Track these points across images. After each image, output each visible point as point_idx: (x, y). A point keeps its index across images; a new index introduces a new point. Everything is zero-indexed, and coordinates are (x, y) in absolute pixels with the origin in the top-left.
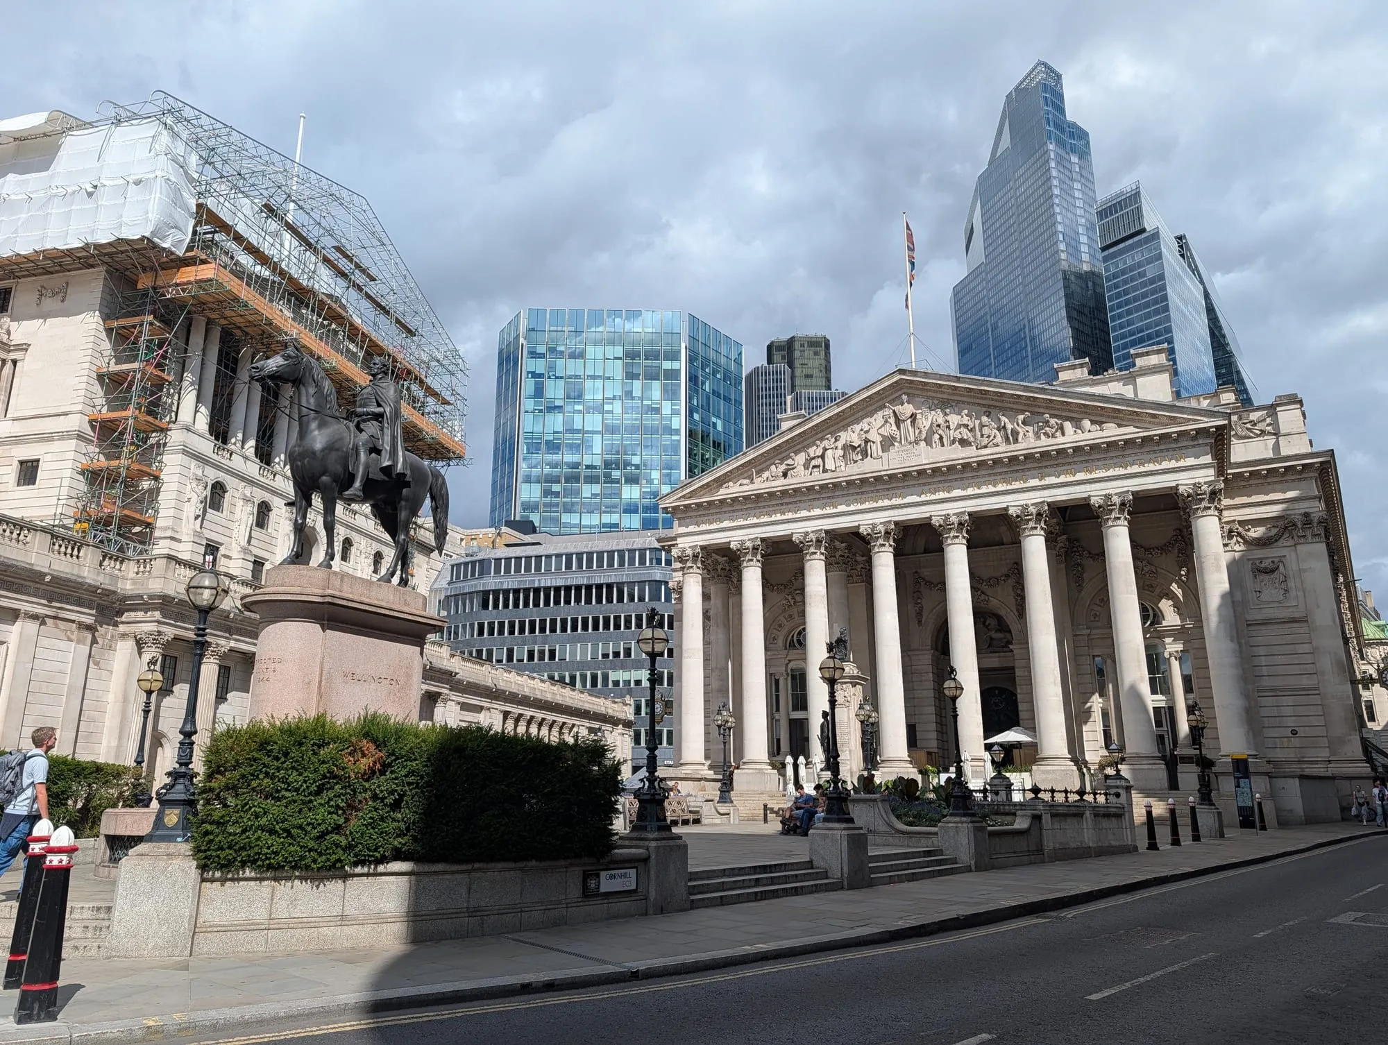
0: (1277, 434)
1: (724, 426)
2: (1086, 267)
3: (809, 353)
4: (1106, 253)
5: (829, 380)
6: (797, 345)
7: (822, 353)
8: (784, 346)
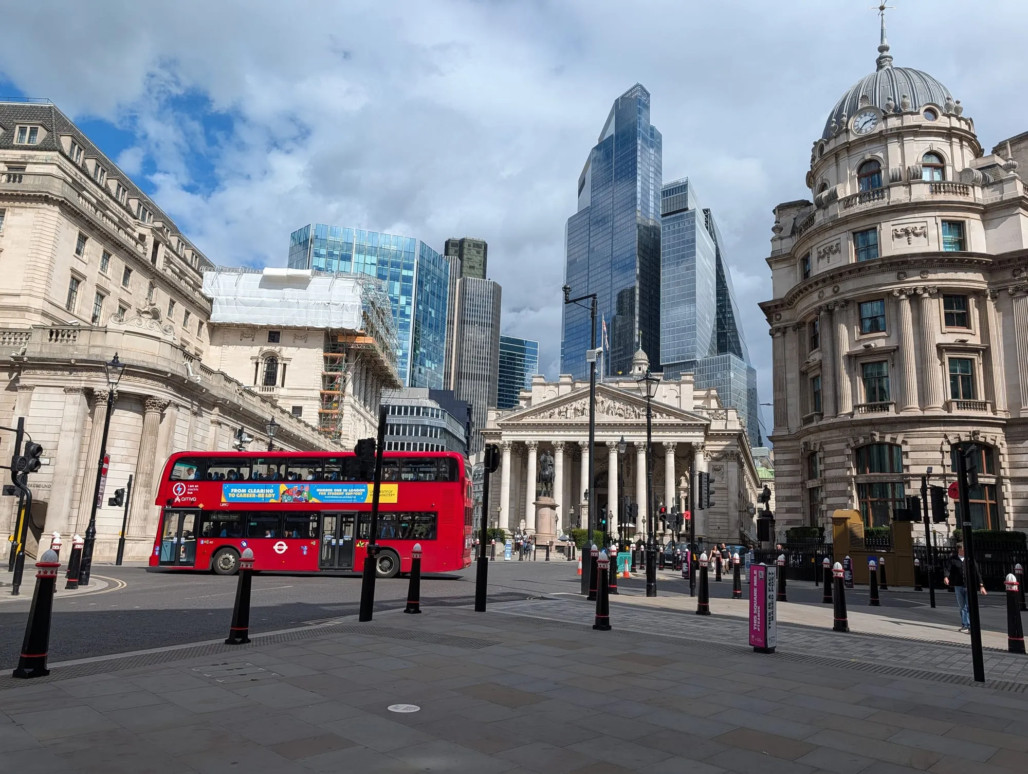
0: (727, 420)
1: (436, 314)
2: (651, 223)
3: (474, 252)
4: (664, 218)
5: (485, 271)
6: (466, 245)
7: (482, 254)
8: (457, 244)
